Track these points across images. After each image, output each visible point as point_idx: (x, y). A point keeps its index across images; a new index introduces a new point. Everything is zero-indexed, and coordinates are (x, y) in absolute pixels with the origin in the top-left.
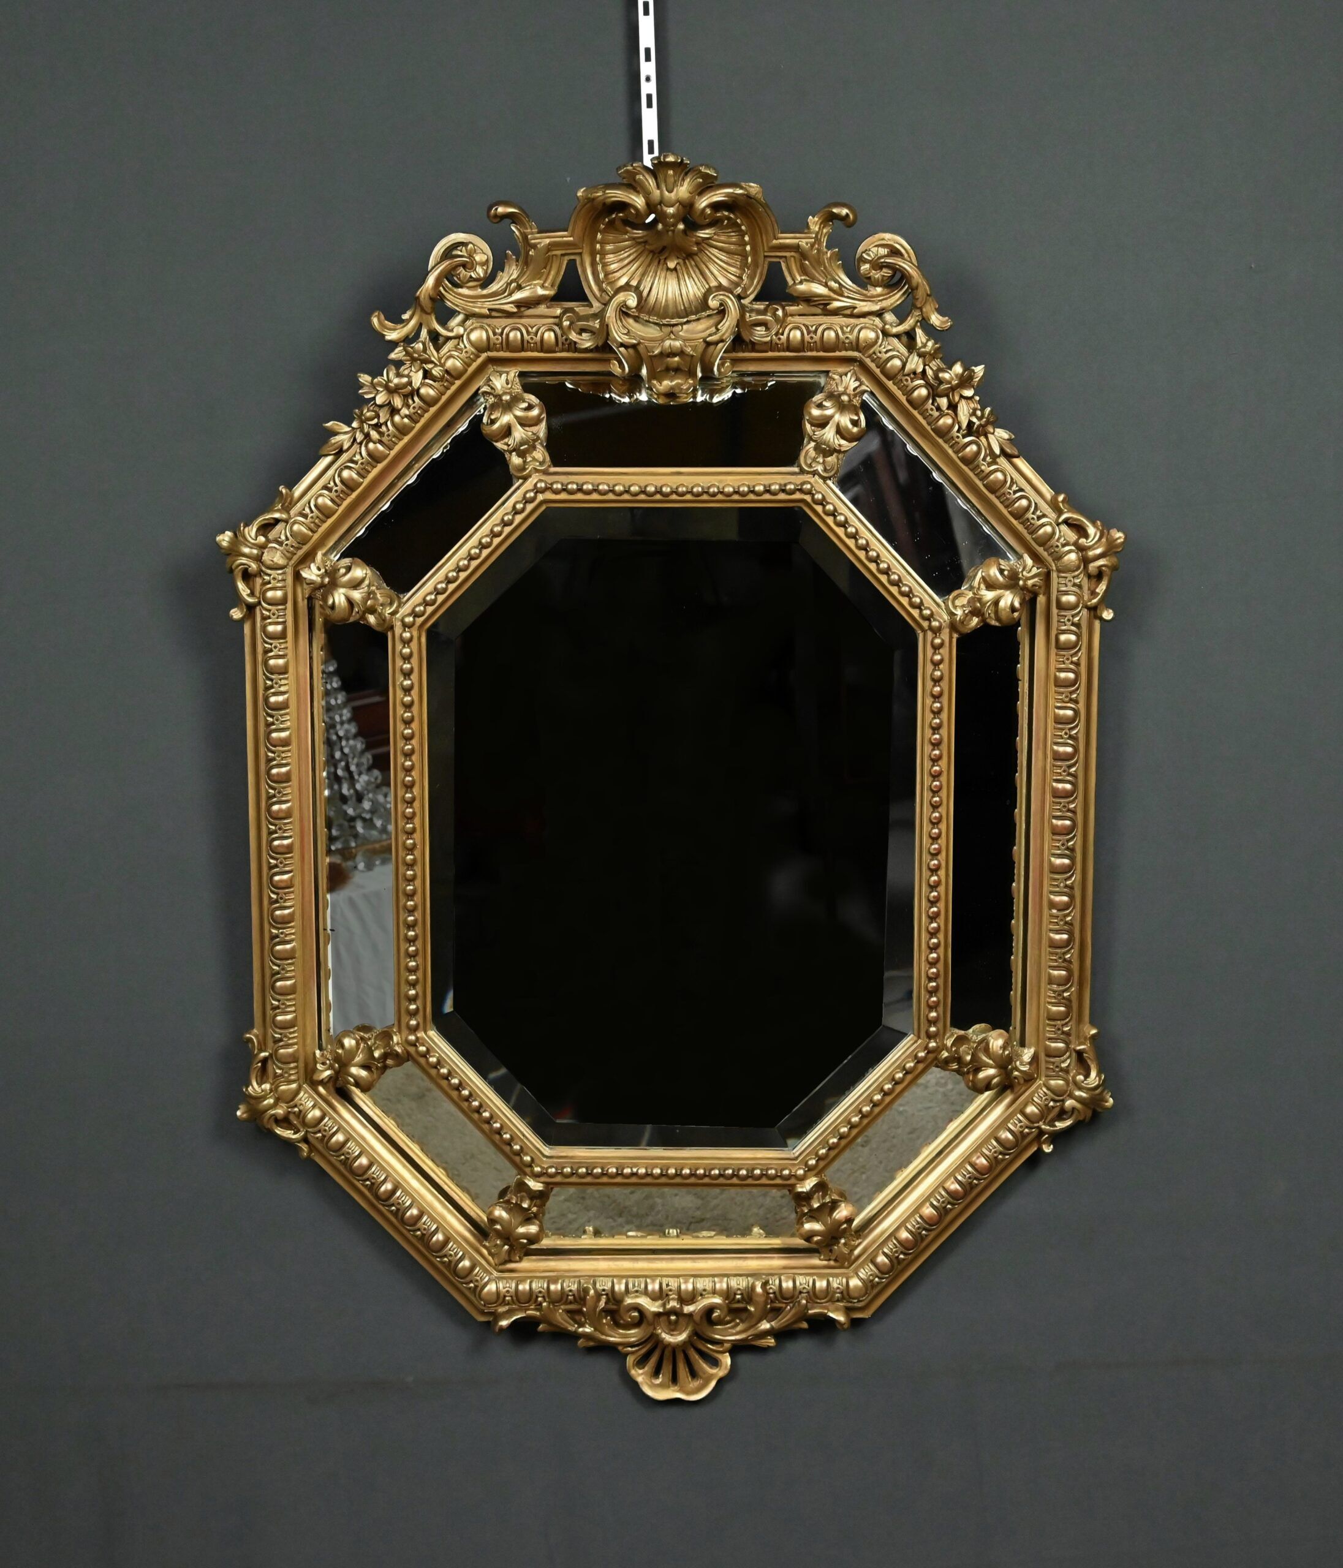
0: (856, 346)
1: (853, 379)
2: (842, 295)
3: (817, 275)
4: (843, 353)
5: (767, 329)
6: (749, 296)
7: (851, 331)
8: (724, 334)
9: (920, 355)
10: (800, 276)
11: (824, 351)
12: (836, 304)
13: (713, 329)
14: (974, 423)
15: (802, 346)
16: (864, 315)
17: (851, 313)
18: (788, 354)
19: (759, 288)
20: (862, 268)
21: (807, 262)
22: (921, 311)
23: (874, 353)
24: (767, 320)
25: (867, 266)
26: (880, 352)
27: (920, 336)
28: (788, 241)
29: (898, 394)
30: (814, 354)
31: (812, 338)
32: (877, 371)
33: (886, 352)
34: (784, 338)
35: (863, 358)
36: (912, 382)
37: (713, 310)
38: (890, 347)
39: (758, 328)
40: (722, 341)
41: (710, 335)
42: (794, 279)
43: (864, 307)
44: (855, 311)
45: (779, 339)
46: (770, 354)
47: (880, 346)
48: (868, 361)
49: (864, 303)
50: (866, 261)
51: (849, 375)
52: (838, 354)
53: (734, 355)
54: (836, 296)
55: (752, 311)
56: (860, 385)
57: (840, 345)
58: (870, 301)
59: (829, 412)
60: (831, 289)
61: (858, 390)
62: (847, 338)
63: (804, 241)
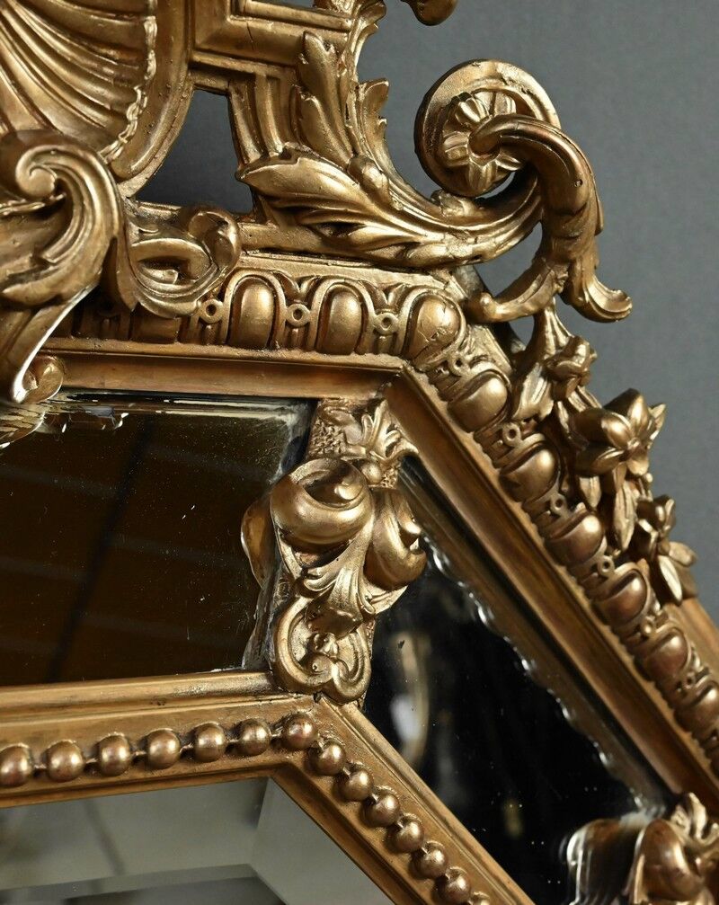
0: (409, 343)
1: (386, 426)
2: (388, 207)
3: (334, 142)
4: (367, 359)
5: (184, 277)
6: (134, 175)
7: (397, 308)
8: (62, 281)
9: (548, 375)
10: (284, 139)
11: (322, 351)
12: (371, 230)
13: (25, 262)
14: (647, 535)
15: (273, 333)
16: (428, 267)
17: (404, 258)
18: (225, 351)
19: (161, 157)
20: (447, 143)
21: (316, 101)
22: (571, 270)
23: (445, 364)
24: (189, 251)
25: (464, 138)
26: (459, 363)
27: (555, 332)
28: (269, 26)
29: (484, 462)
30: (296, 355)
31: (298, 313)
32: (441, 405)
33: (473, 364)
34: (224, 306)
35: (413, 372)
36: (524, 438)
37: (30, 198)
38: (480, 352)
39: (159, 274)
40: (57, 300)
41: (14, 279)
42: (263, 147)
43: (437, 245)
44: (412, 254)
45: (212, 309)
46: (177, 348)
47: (461, 348)
48: (422, 379)
49: (437, 236)
50: (462, 124)
51: (378, 412)
52: (354, 358)
53: (71, 343)
54: (374, 208)
55: (141, 220)
56: (399, 440)
57: (368, 338)
58: (451, 231)
59: (347, 516)
60: (368, 187)
61: (395, 452)
62: (387, 321)
63: (319, 33)
